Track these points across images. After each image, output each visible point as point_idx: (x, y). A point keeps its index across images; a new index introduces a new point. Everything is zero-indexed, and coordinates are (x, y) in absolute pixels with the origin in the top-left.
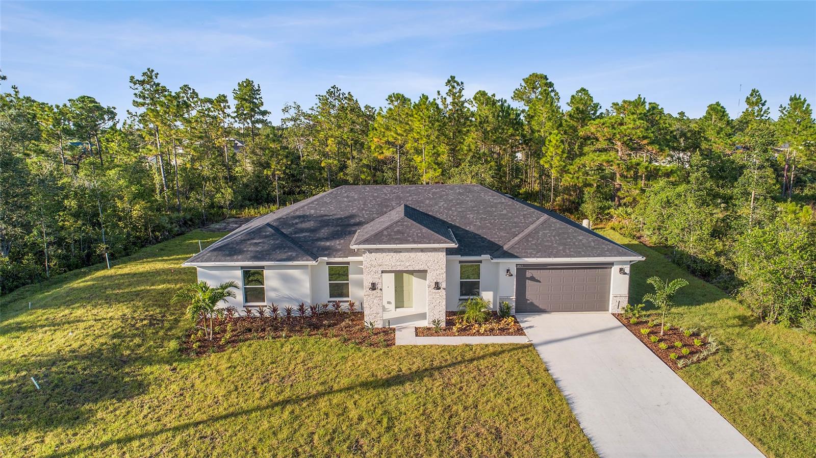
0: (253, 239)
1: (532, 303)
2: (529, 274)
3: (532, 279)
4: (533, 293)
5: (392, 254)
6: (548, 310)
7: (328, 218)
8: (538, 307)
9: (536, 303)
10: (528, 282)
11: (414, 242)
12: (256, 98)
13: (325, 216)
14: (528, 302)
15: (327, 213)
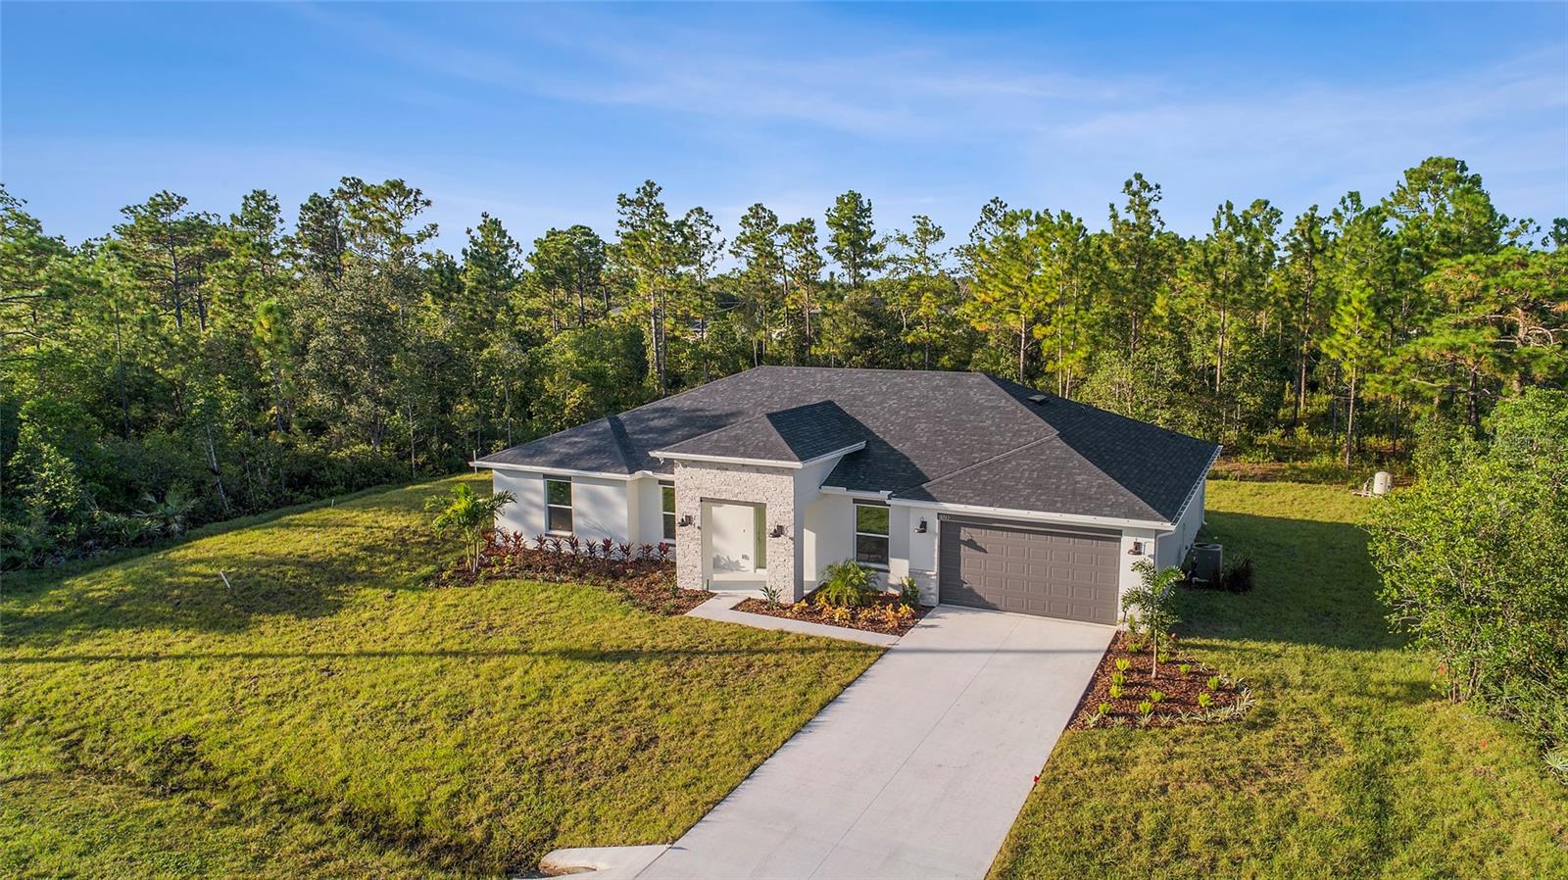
0: (576, 436)
1: (971, 590)
2: (965, 534)
3: (971, 544)
4: (972, 570)
5: (715, 471)
6: (999, 607)
7: (701, 413)
8: (980, 598)
9: (979, 590)
10: (964, 550)
11: (743, 455)
12: (862, 224)
13: (701, 410)
14: (965, 586)
15: (706, 407)
